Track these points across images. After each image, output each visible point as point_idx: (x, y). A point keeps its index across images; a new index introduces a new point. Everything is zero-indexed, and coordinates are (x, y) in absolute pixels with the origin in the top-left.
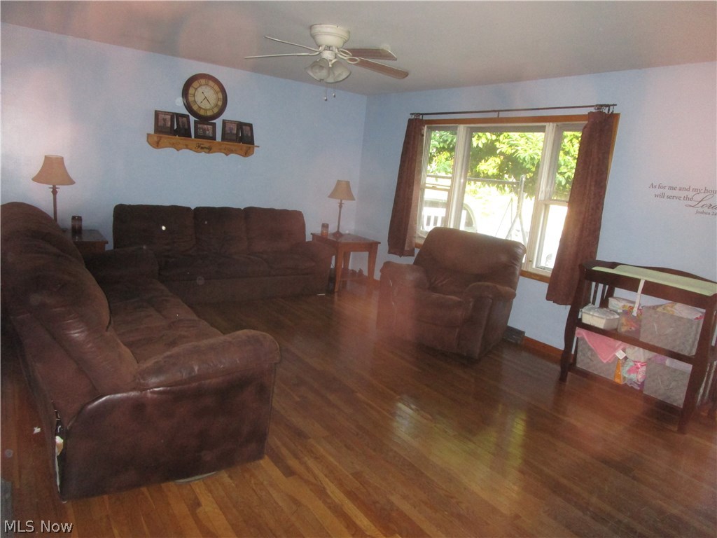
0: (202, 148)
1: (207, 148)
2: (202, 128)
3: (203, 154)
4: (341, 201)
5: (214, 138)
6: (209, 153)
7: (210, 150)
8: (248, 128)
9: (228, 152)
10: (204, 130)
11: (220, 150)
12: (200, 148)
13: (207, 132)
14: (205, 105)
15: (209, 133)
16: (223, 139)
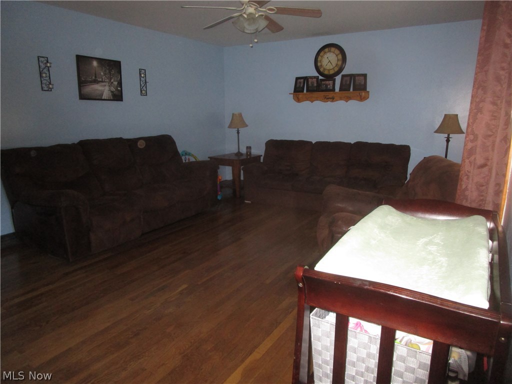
0: (328, 99)
1: (331, 98)
2: (325, 84)
3: (329, 103)
4: (449, 135)
5: (334, 90)
6: (332, 101)
7: (333, 99)
8: (362, 78)
9: (347, 99)
10: (327, 85)
11: (341, 99)
12: (326, 99)
13: (329, 86)
14: (329, 67)
15: (330, 87)
16: (341, 89)
